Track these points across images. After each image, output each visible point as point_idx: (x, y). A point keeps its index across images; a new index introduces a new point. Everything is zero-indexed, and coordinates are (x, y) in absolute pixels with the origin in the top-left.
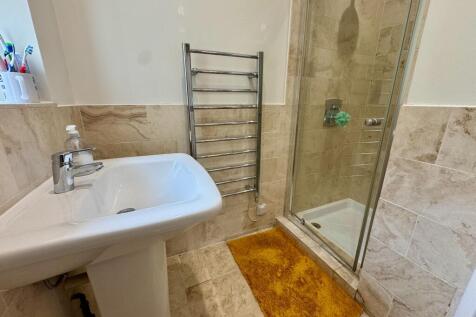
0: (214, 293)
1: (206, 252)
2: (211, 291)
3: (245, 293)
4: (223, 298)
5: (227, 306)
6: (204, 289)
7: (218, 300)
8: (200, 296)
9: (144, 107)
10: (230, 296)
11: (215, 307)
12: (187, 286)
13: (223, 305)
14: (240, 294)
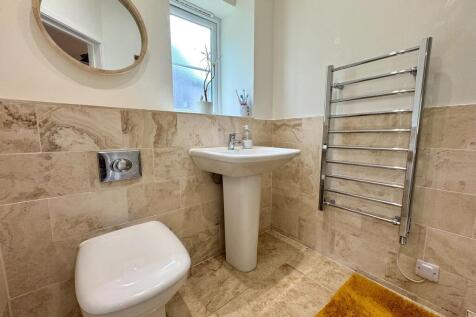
0: (296, 281)
1: (329, 263)
2: (296, 279)
3: (314, 305)
4: (296, 289)
5: (292, 294)
6: (294, 274)
7: (292, 286)
8: (288, 273)
9: (300, 119)
10: (303, 294)
11: (285, 286)
12: (288, 263)
13: (291, 291)
14: (310, 302)
